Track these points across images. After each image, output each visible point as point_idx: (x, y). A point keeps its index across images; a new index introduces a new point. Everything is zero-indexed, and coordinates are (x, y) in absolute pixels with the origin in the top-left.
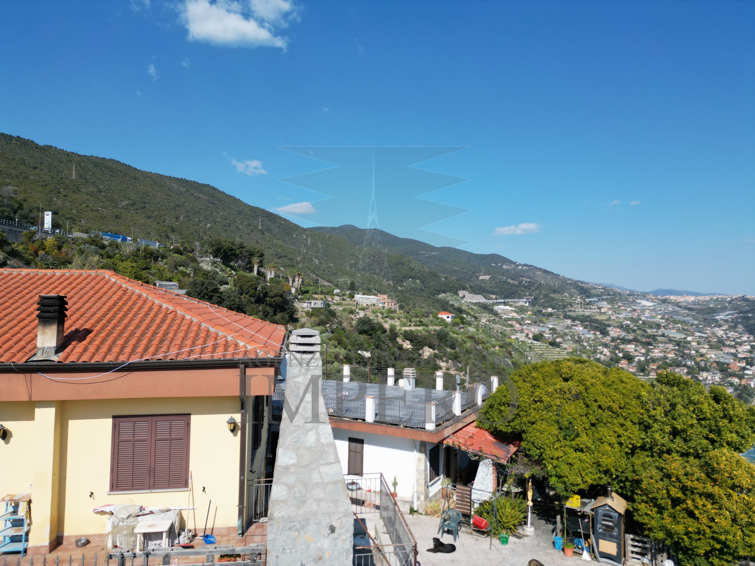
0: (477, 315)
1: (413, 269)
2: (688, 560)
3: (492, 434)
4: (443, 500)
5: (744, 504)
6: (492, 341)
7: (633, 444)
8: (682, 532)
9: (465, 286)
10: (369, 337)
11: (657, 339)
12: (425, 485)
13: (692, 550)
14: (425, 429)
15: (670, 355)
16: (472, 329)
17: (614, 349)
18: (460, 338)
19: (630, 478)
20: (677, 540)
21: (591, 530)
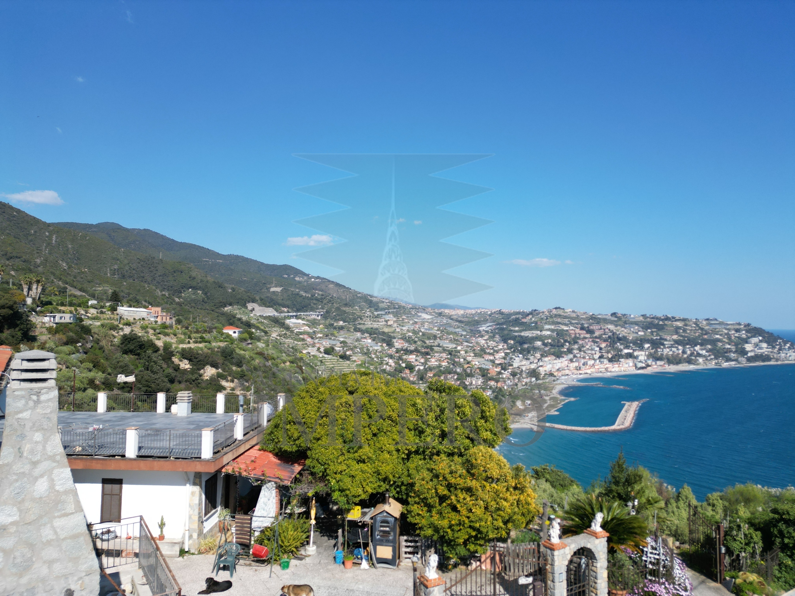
0: (267, 329)
1: (194, 278)
2: (451, 551)
3: (276, 455)
4: (220, 534)
5: (494, 493)
6: (282, 356)
7: (408, 450)
8: (447, 526)
9: (255, 298)
10: (137, 357)
11: (434, 349)
12: (199, 521)
13: (454, 541)
14: (200, 458)
15: (443, 364)
16: (261, 345)
17: (398, 360)
18: (247, 354)
19: (405, 483)
20: (442, 534)
21: (370, 539)
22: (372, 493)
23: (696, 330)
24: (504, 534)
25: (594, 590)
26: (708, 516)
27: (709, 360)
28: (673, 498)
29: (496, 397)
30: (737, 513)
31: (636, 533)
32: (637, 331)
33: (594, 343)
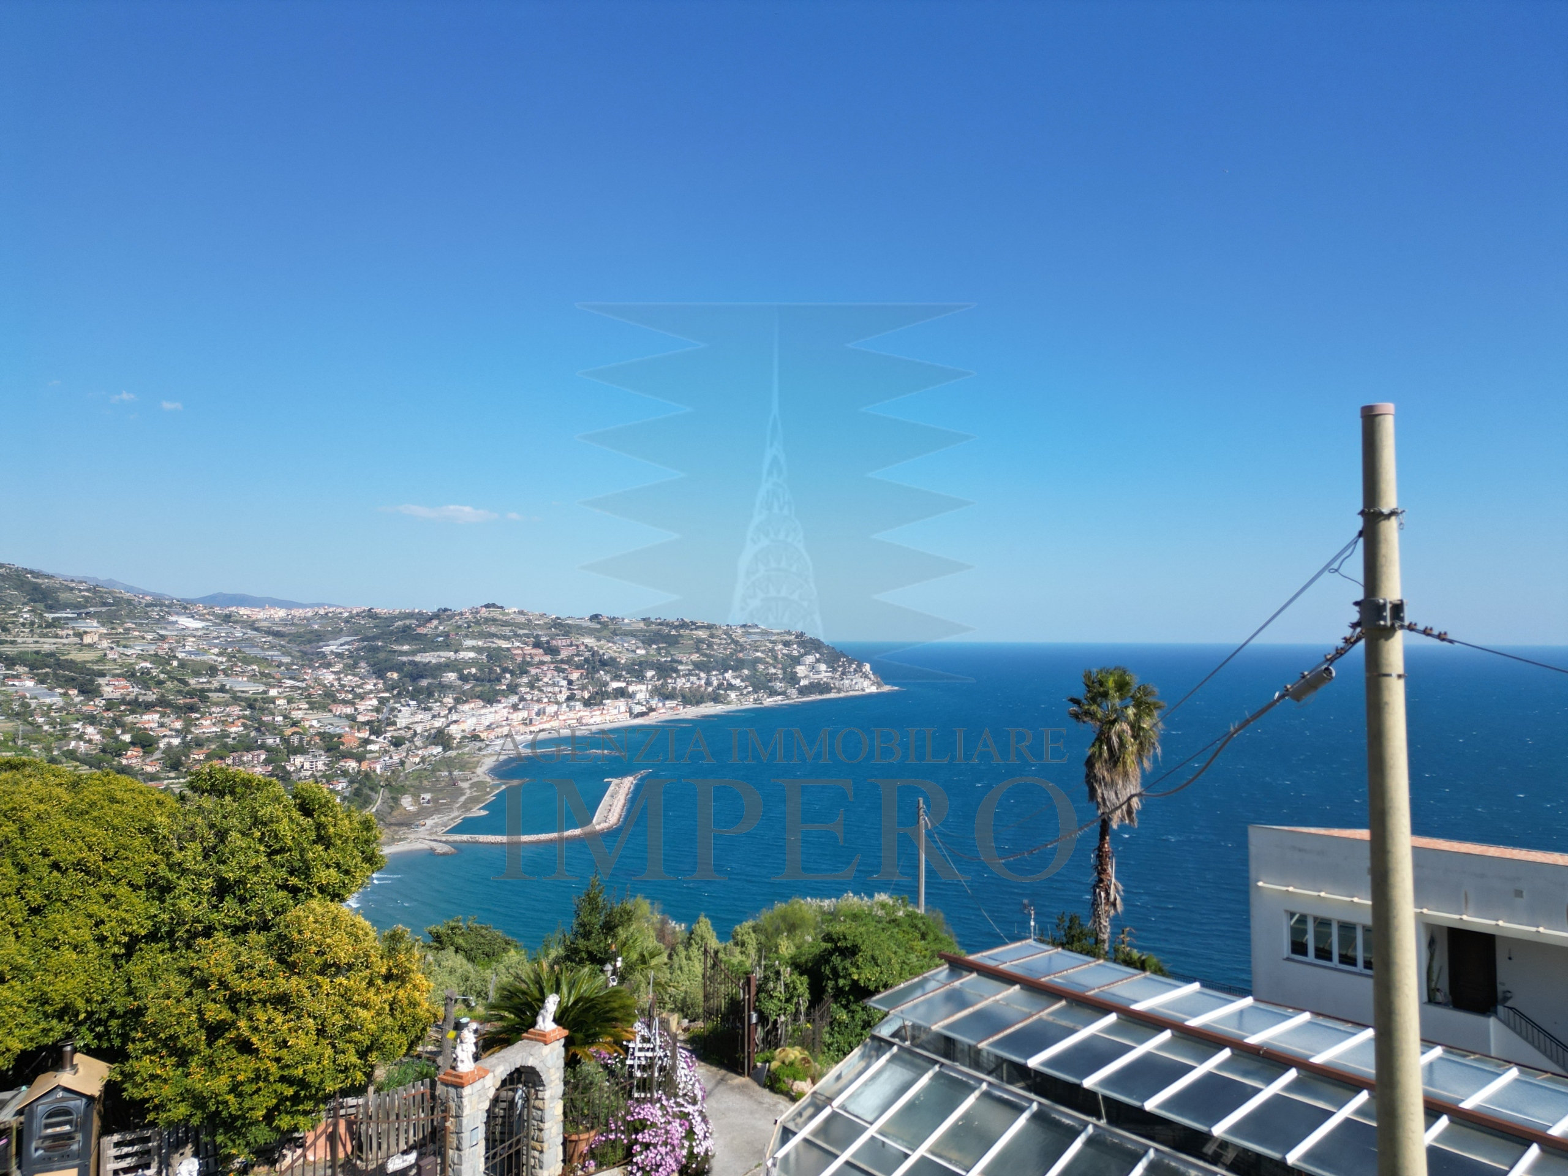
5: (340, 995)
7: (130, 935)
8: (226, 1089)
11: (208, 697)
13: (243, 1117)
15: (233, 729)
17: (111, 726)
19: (120, 1010)
20: (214, 1108)
21: (14, 1162)
22: (23, 1052)
23: (727, 643)
24: (360, 1076)
25: (538, 1145)
26: (733, 966)
27: (746, 695)
28: (682, 942)
29: (357, 793)
30: (776, 952)
31: (616, 1019)
32: (634, 648)
33: (559, 672)
